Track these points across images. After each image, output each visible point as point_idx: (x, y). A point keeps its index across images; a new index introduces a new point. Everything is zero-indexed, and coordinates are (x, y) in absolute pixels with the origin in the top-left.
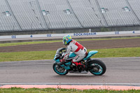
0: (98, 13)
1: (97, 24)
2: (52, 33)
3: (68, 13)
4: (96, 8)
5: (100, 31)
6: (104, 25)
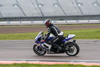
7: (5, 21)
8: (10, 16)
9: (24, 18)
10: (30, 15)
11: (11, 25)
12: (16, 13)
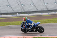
0: (20, 6)
1: (20, 11)
2: (2, 15)
3: (8, 7)
4: (20, 4)
5: (22, 14)
6: (23, 11)
7: (26, 14)
8: (29, 11)
9: (37, 11)
10: (40, 10)
11: (30, 16)
12: (32, 9)
